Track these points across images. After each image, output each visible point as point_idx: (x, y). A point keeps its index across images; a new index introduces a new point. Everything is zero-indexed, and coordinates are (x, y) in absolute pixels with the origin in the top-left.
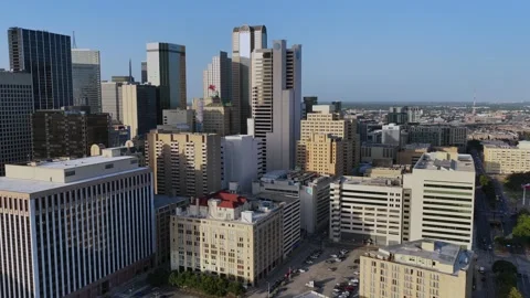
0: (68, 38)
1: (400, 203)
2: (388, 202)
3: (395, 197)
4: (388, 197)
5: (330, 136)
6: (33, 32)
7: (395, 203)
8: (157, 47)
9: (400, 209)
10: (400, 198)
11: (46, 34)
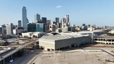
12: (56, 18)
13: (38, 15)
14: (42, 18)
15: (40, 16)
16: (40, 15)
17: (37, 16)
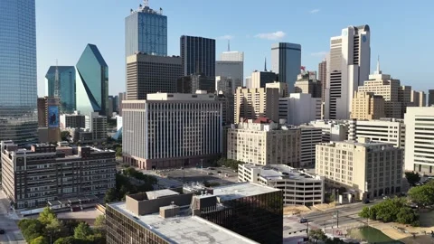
0: (214, 41)
1: (398, 134)
2: (389, 134)
3: (393, 130)
4: (389, 129)
5: (368, 93)
6: (192, 37)
7: (393, 134)
8: (278, 46)
9: (397, 139)
10: (397, 130)
11: (200, 38)
12: (283, 48)
13: (155, 15)
14: (183, 38)
15: (164, 27)
16: (165, 17)
17: (141, 24)
